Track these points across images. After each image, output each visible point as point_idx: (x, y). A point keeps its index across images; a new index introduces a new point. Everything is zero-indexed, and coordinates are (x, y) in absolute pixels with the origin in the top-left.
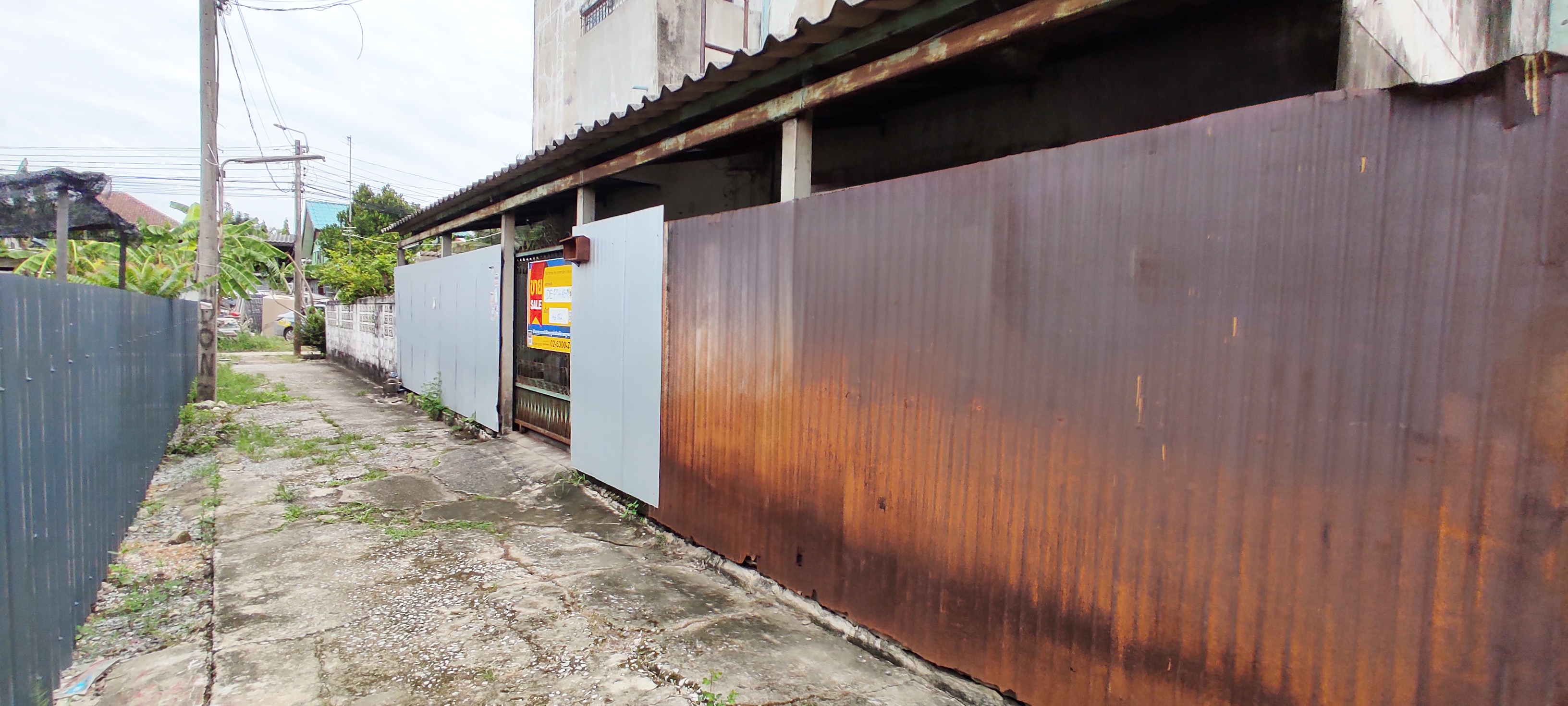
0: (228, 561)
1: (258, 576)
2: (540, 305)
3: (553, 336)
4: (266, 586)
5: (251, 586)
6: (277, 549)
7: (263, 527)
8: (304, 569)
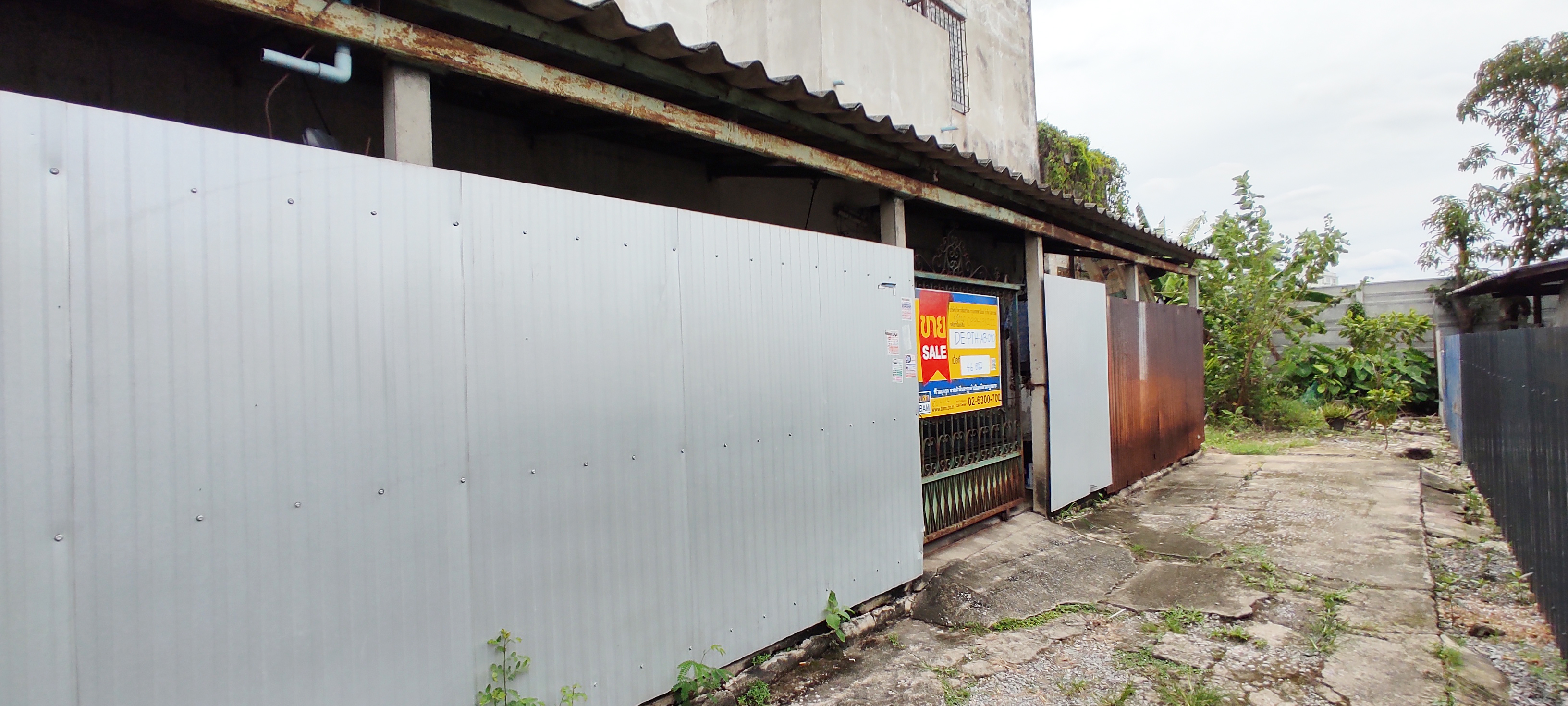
0: (1417, 570)
1: (1391, 551)
2: (943, 352)
3: (971, 392)
4: (1387, 543)
5: (1398, 547)
6: (1369, 566)
7: (1376, 593)
8: (1354, 547)
